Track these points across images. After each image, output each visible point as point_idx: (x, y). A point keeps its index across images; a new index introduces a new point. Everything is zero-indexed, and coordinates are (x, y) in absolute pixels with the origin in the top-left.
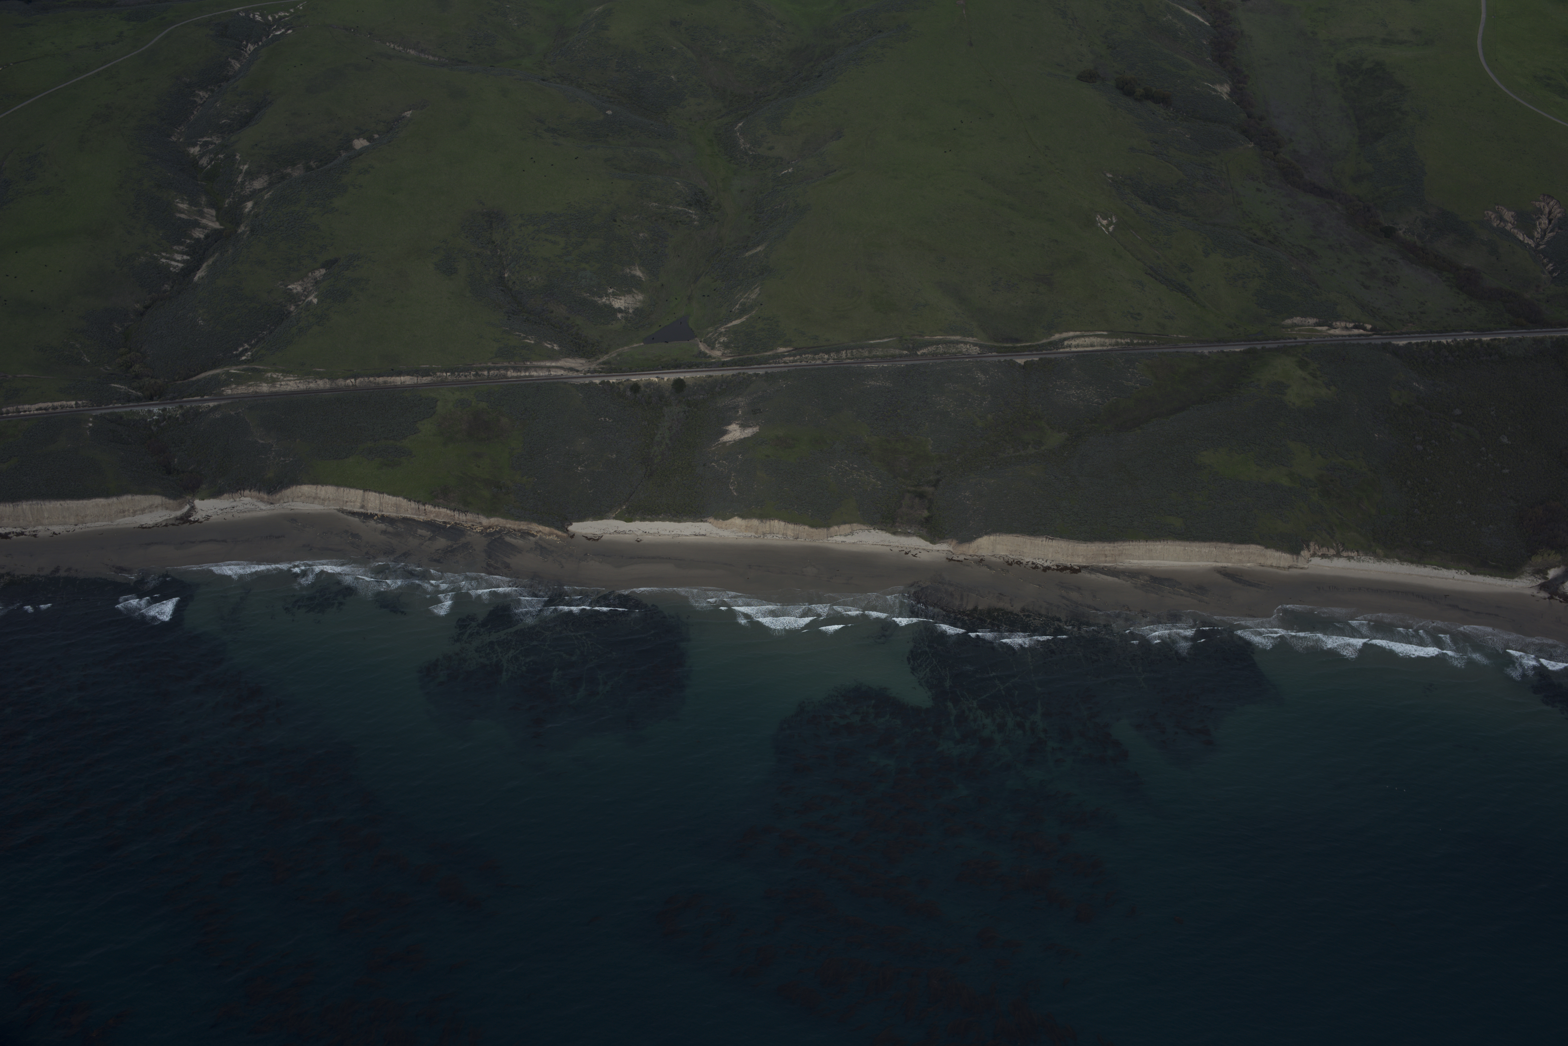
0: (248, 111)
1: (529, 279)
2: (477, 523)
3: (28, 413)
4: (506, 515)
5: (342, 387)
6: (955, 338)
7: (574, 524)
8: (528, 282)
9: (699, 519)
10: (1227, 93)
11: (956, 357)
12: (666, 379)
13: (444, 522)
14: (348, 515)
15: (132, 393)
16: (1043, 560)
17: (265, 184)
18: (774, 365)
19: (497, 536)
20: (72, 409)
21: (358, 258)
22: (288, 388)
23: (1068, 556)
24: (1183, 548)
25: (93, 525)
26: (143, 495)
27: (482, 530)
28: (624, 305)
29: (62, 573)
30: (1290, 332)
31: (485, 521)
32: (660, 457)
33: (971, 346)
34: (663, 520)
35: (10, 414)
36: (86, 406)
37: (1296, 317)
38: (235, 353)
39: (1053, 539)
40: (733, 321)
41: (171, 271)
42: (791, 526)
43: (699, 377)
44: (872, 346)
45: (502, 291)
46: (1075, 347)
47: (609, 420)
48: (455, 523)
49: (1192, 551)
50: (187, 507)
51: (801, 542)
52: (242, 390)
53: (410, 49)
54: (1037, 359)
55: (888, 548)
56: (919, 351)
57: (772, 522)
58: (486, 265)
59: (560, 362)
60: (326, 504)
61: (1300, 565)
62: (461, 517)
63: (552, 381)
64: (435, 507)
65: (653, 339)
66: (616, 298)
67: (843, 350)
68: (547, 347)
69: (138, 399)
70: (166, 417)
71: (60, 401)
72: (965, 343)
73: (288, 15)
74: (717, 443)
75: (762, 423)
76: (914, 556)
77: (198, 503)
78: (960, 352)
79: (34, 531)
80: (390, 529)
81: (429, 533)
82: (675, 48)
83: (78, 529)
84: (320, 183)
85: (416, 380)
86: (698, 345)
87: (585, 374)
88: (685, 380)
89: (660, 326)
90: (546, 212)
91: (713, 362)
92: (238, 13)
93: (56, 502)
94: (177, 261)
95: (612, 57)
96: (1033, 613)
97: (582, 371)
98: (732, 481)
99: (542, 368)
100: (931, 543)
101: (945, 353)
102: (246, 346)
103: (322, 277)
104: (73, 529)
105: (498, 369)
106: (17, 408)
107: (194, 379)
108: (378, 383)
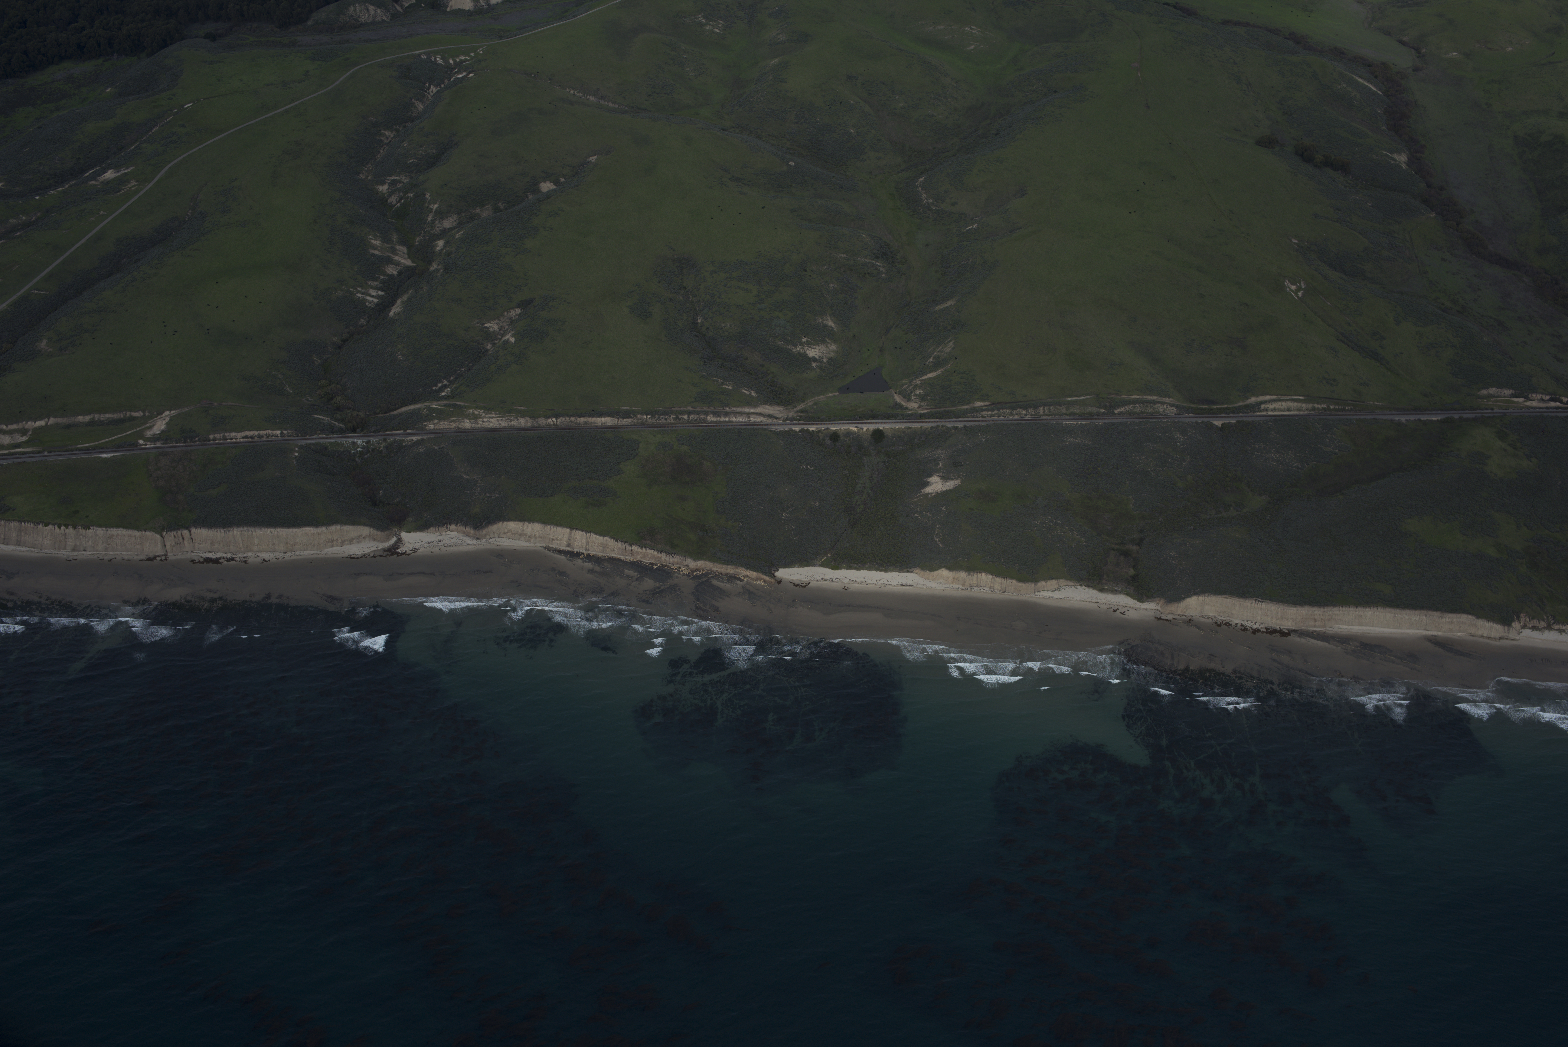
0: (435, 151)
1: (723, 325)
2: (684, 566)
3: (234, 440)
4: (713, 559)
5: (544, 426)
6: (1151, 398)
7: (781, 570)
8: (722, 328)
9: (906, 570)
10: (1405, 163)
11: (1153, 417)
12: (865, 429)
13: (651, 564)
14: (555, 553)
15: (335, 424)
16: (1252, 622)
17: (455, 223)
18: (971, 419)
19: (704, 579)
20: (277, 438)
21: (553, 299)
22: (490, 425)
23: (1277, 619)
24: (1393, 615)
25: (302, 553)
26: (351, 525)
27: (689, 573)
28: (818, 354)
29: (274, 600)
30: (1486, 403)
31: (692, 564)
32: (862, 506)
33: (1168, 406)
34: (869, 569)
35: (217, 441)
36: (291, 436)
37: (1492, 388)
38: (434, 388)
39: (1263, 602)
40: (928, 373)
41: (367, 306)
42: (999, 580)
43: (898, 429)
44: (1069, 403)
45: (696, 336)
46: (1272, 411)
47: (811, 467)
48: (662, 565)
49: (1402, 618)
50: (394, 539)
51: (1008, 596)
52: (444, 425)
53: (590, 96)
54: (1234, 422)
55: (1096, 605)
56: (1116, 409)
57: (979, 575)
58: (679, 311)
59: (759, 409)
60: (532, 541)
61: (1511, 636)
62: (667, 559)
63: (752, 427)
64: (642, 548)
65: (848, 389)
66: (810, 347)
67: (1041, 406)
68: (745, 393)
69: (341, 431)
70: (370, 450)
71: (265, 430)
72: (1163, 403)
73: (469, 58)
74: (919, 494)
75: (963, 476)
76: (1123, 614)
77: (404, 535)
78: (1157, 412)
79: (244, 558)
80: (597, 568)
81: (636, 573)
82: (852, 102)
83: (288, 557)
84: (511, 224)
85: (617, 421)
86: (893, 397)
87: (784, 421)
88: (884, 431)
89: (854, 376)
90: (737, 260)
91: (910, 414)
92: (419, 55)
93: (267, 529)
94: (372, 296)
95: (790, 109)
96: (1245, 675)
97: (780, 418)
98: (936, 532)
99: (741, 414)
100: (1138, 601)
101: (1142, 413)
102: (445, 382)
103: (517, 317)
104: (283, 557)
105: (698, 413)
106: (224, 436)
107: (395, 412)
108: (579, 424)
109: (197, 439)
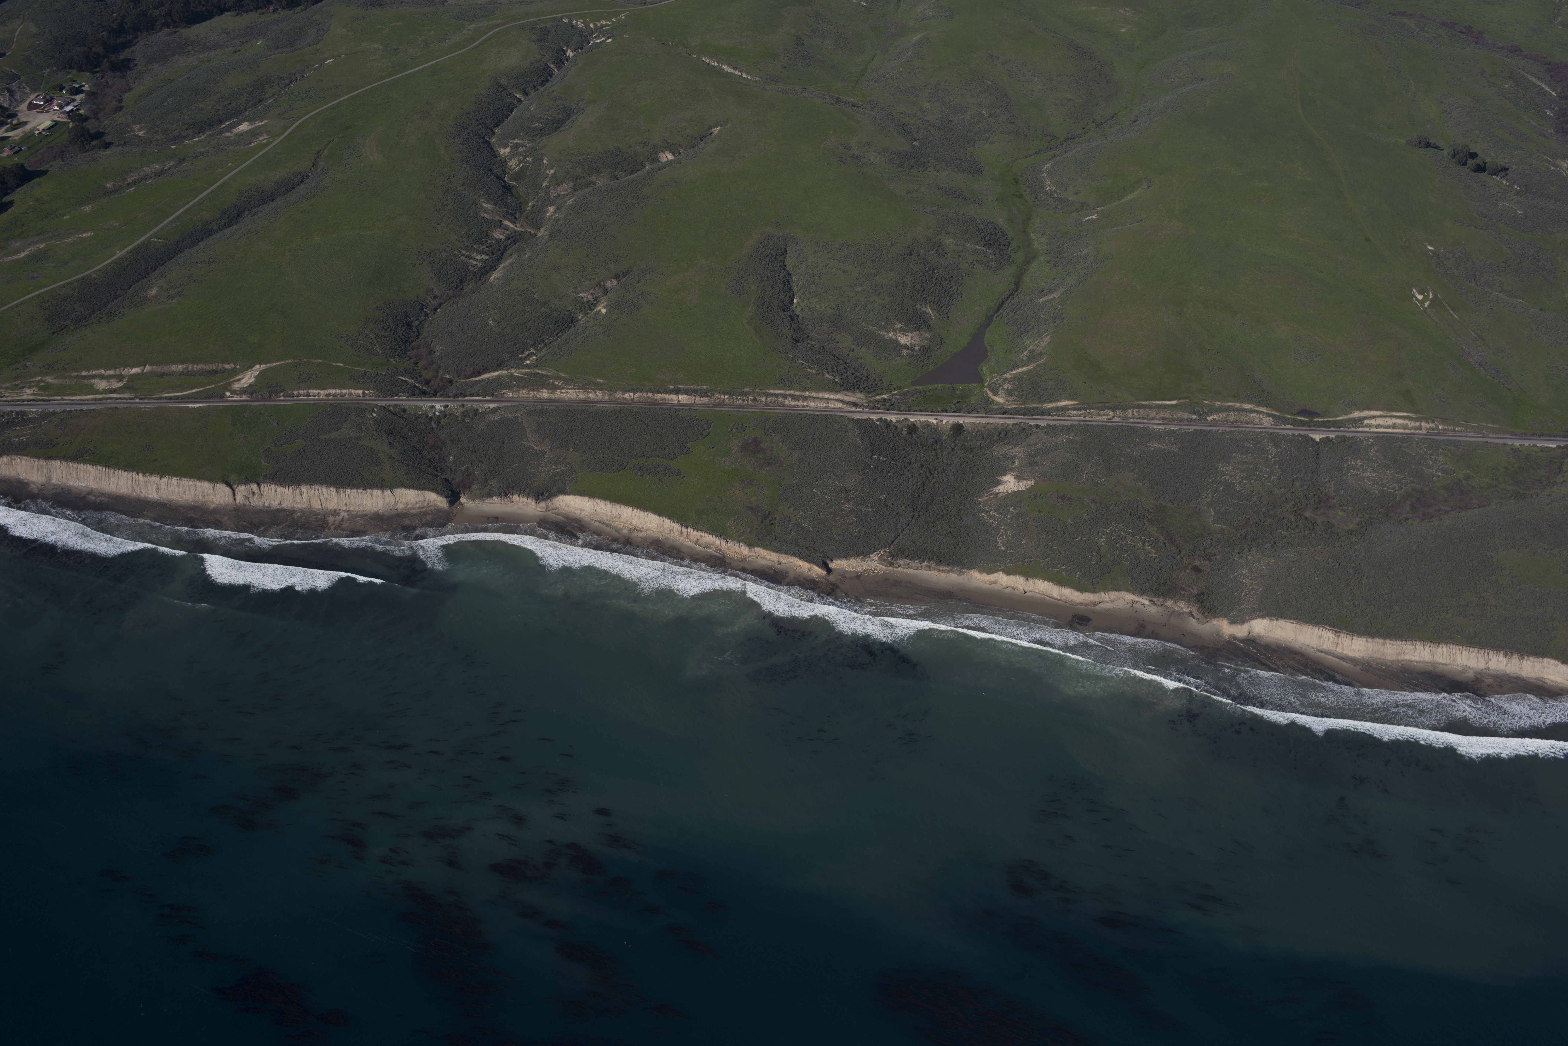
0: (560, 116)
1: (818, 307)
3: (316, 397)
4: (767, 546)
5: (620, 400)
6: (1248, 406)
7: (836, 560)
8: (816, 310)
9: (963, 571)
11: (1247, 426)
12: (944, 422)
15: (418, 387)
17: (569, 190)
18: (1056, 418)
20: (358, 398)
22: (568, 397)
24: (1470, 653)
28: (910, 342)
33: (1265, 416)
35: (300, 398)
36: (372, 396)
38: (520, 356)
40: (1019, 367)
41: (469, 270)
42: (1056, 587)
43: (978, 423)
44: (1160, 407)
45: (790, 317)
46: (1375, 427)
47: (882, 458)
49: (1479, 658)
53: (725, 66)
54: (1334, 436)
56: (1209, 417)
57: (1035, 580)
58: (776, 290)
59: (839, 395)
62: (722, 544)
63: (829, 413)
64: (697, 531)
66: (903, 334)
67: (1130, 408)
68: (828, 378)
69: (423, 394)
70: (448, 415)
71: (348, 389)
72: (1259, 412)
73: (609, 23)
74: (989, 493)
75: (1038, 477)
78: (1252, 422)
82: (989, 82)
84: (622, 193)
85: (693, 400)
86: (984, 390)
87: (863, 409)
88: (964, 425)
91: (995, 408)
92: (561, 18)
94: (476, 260)
95: (925, 88)
97: (860, 406)
98: (1000, 534)
99: (820, 399)
101: (1236, 421)
102: (532, 350)
103: (614, 287)
105: (777, 396)
106: (308, 392)
107: (478, 378)
108: (656, 400)
109: (282, 394)
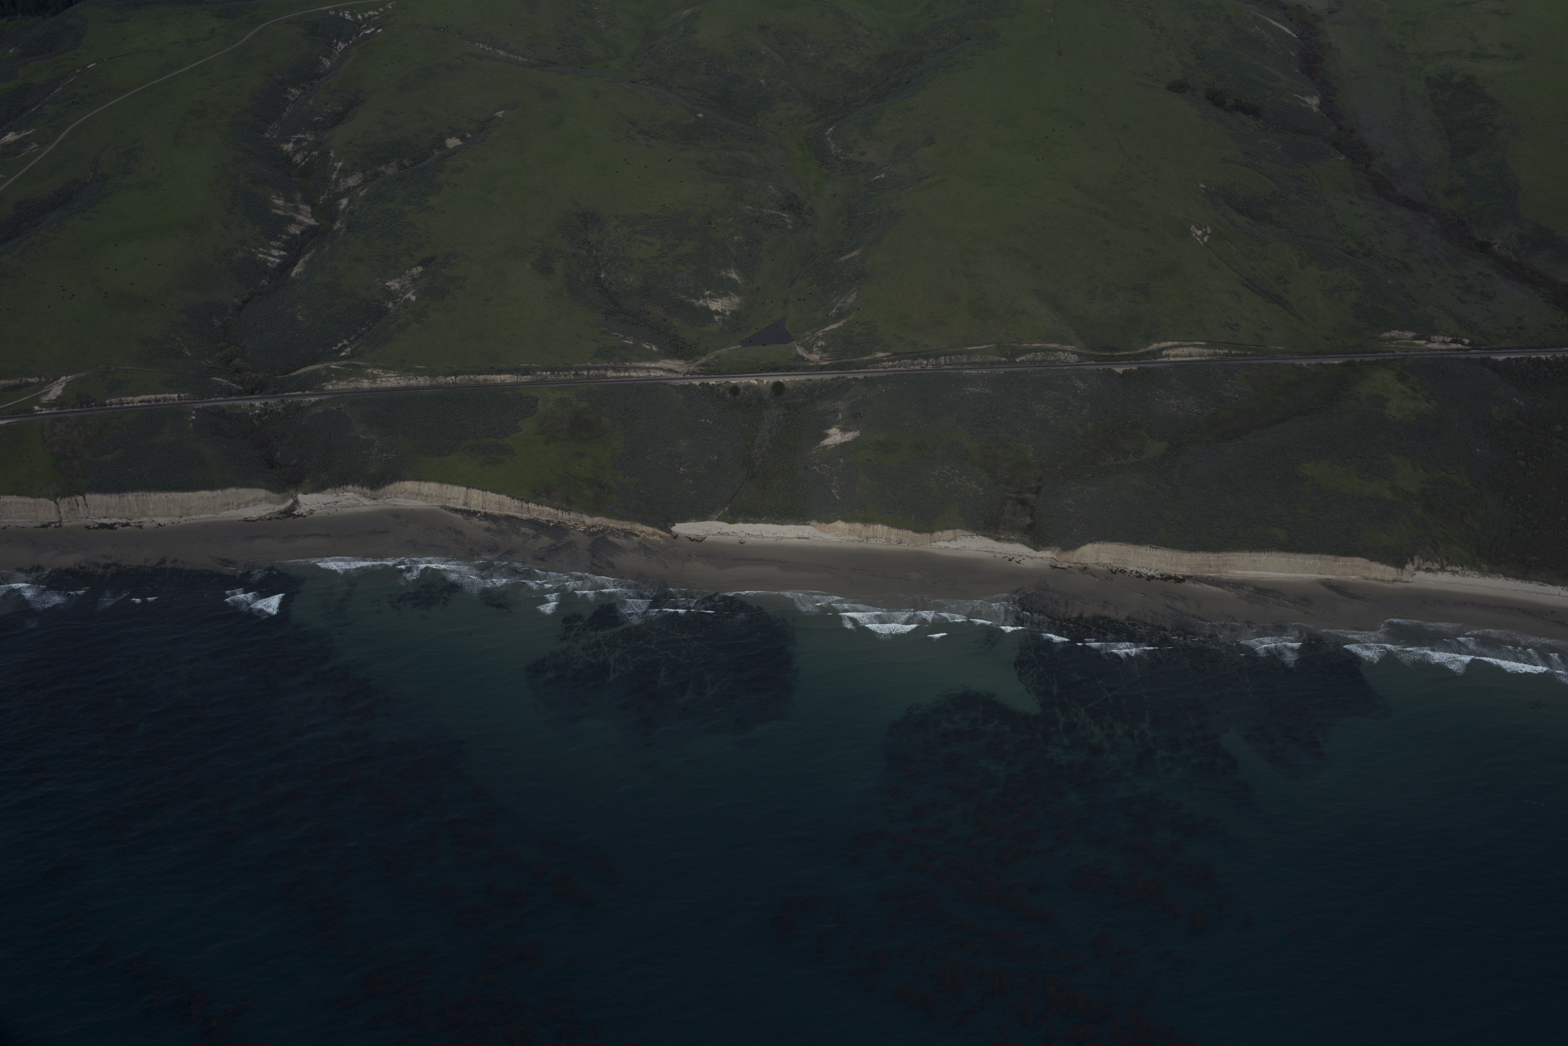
0: (340, 109)
1: (626, 280)
2: (580, 522)
3: (131, 405)
4: (609, 515)
5: (443, 384)
6: (1053, 346)
7: (678, 525)
8: (625, 283)
9: (802, 522)
10: (1316, 106)
11: (1054, 364)
12: (765, 382)
13: (547, 521)
14: (451, 512)
15: (233, 386)
16: (1147, 569)
17: (359, 181)
18: (872, 370)
19: (600, 536)
20: (174, 402)
21: (455, 257)
22: (389, 385)
23: (1172, 566)
24: (1287, 559)
25: (198, 517)
26: (247, 488)
27: (585, 530)
28: (721, 308)
29: (168, 565)
30: (1388, 346)
31: (588, 520)
32: (761, 460)
33: (1070, 354)
34: (766, 522)
35: (114, 406)
36: (188, 399)
37: (1394, 330)
38: (334, 348)
39: (1157, 548)
40: (830, 325)
41: (268, 267)
42: (895, 531)
43: (798, 381)
44: (970, 352)
45: (599, 291)
46: (1173, 357)
47: (710, 421)
48: (558, 522)
49: (1296, 563)
50: (291, 501)
51: (904, 547)
52: (343, 385)
53: (499, 50)
54: (1136, 368)
55: (992, 554)
56: (1017, 358)
57: (876, 526)
58: (582, 266)
59: (659, 363)
60: (429, 501)
61: (1405, 578)
62: (564, 516)
63: (652, 382)
64: (538, 505)
65: (750, 341)
66: (713, 300)
67: (942, 356)
68: (646, 348)
69: (240, 393)
70: (268, 412)
71: (162, 394)
72: (1064, 351)
73: (377, 14)
74: (818, 447)
75: (862, 427)
76: (1018, 563)
77: (301, 497)
78: (1059, 360)
79: (139, 523)
80: (493, 527)
81: (533, 531)
82: (763, 52)
83: (183, 521)
84: (415, 181)
85: (516, 379)
86: (795, 349)
87: (684, 375)
88: (784, 383)
89: (757, 329)
90: (642, 214)
91: (811, 366)
92: (327, 11)
93: (161, 494)
94: (274, 256)
95: (701, 61)
96: (1139, 622)
97: (680, 372)
98: (834, 484)
99: (641, 368)
100: (1034, 550)
101: (1043, 361)
102: (345, 342)
103: (419, 275)
104: (178, 521)
105: (598, 369)
106: (120, 400)
107: (294, 374)
108: (478, 381)
109: (93, 404)
